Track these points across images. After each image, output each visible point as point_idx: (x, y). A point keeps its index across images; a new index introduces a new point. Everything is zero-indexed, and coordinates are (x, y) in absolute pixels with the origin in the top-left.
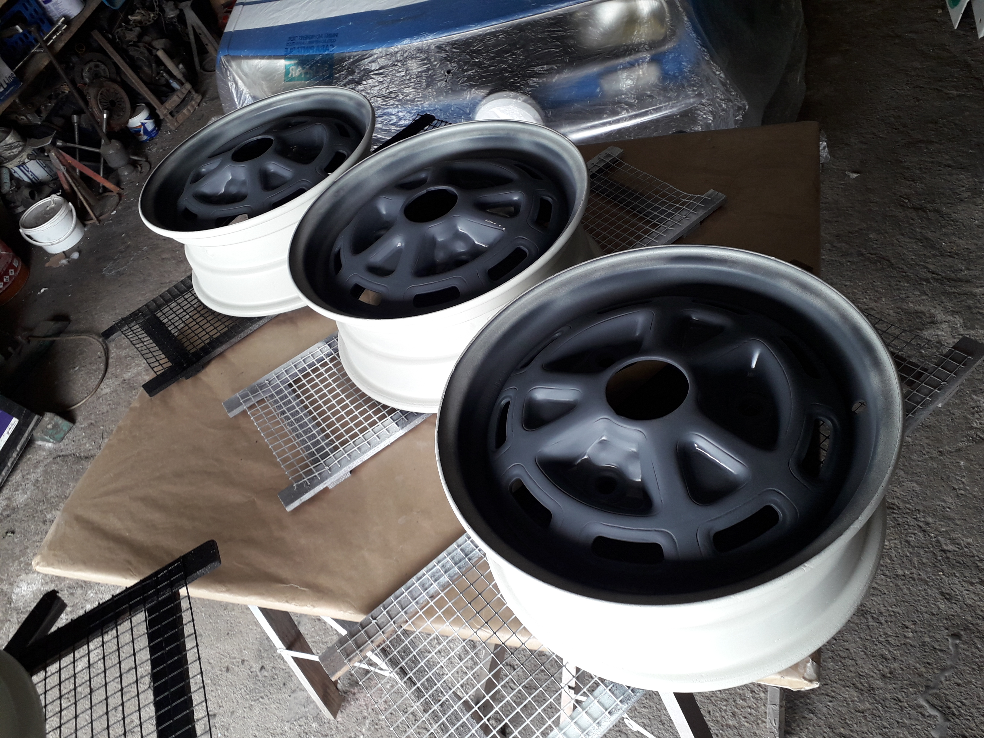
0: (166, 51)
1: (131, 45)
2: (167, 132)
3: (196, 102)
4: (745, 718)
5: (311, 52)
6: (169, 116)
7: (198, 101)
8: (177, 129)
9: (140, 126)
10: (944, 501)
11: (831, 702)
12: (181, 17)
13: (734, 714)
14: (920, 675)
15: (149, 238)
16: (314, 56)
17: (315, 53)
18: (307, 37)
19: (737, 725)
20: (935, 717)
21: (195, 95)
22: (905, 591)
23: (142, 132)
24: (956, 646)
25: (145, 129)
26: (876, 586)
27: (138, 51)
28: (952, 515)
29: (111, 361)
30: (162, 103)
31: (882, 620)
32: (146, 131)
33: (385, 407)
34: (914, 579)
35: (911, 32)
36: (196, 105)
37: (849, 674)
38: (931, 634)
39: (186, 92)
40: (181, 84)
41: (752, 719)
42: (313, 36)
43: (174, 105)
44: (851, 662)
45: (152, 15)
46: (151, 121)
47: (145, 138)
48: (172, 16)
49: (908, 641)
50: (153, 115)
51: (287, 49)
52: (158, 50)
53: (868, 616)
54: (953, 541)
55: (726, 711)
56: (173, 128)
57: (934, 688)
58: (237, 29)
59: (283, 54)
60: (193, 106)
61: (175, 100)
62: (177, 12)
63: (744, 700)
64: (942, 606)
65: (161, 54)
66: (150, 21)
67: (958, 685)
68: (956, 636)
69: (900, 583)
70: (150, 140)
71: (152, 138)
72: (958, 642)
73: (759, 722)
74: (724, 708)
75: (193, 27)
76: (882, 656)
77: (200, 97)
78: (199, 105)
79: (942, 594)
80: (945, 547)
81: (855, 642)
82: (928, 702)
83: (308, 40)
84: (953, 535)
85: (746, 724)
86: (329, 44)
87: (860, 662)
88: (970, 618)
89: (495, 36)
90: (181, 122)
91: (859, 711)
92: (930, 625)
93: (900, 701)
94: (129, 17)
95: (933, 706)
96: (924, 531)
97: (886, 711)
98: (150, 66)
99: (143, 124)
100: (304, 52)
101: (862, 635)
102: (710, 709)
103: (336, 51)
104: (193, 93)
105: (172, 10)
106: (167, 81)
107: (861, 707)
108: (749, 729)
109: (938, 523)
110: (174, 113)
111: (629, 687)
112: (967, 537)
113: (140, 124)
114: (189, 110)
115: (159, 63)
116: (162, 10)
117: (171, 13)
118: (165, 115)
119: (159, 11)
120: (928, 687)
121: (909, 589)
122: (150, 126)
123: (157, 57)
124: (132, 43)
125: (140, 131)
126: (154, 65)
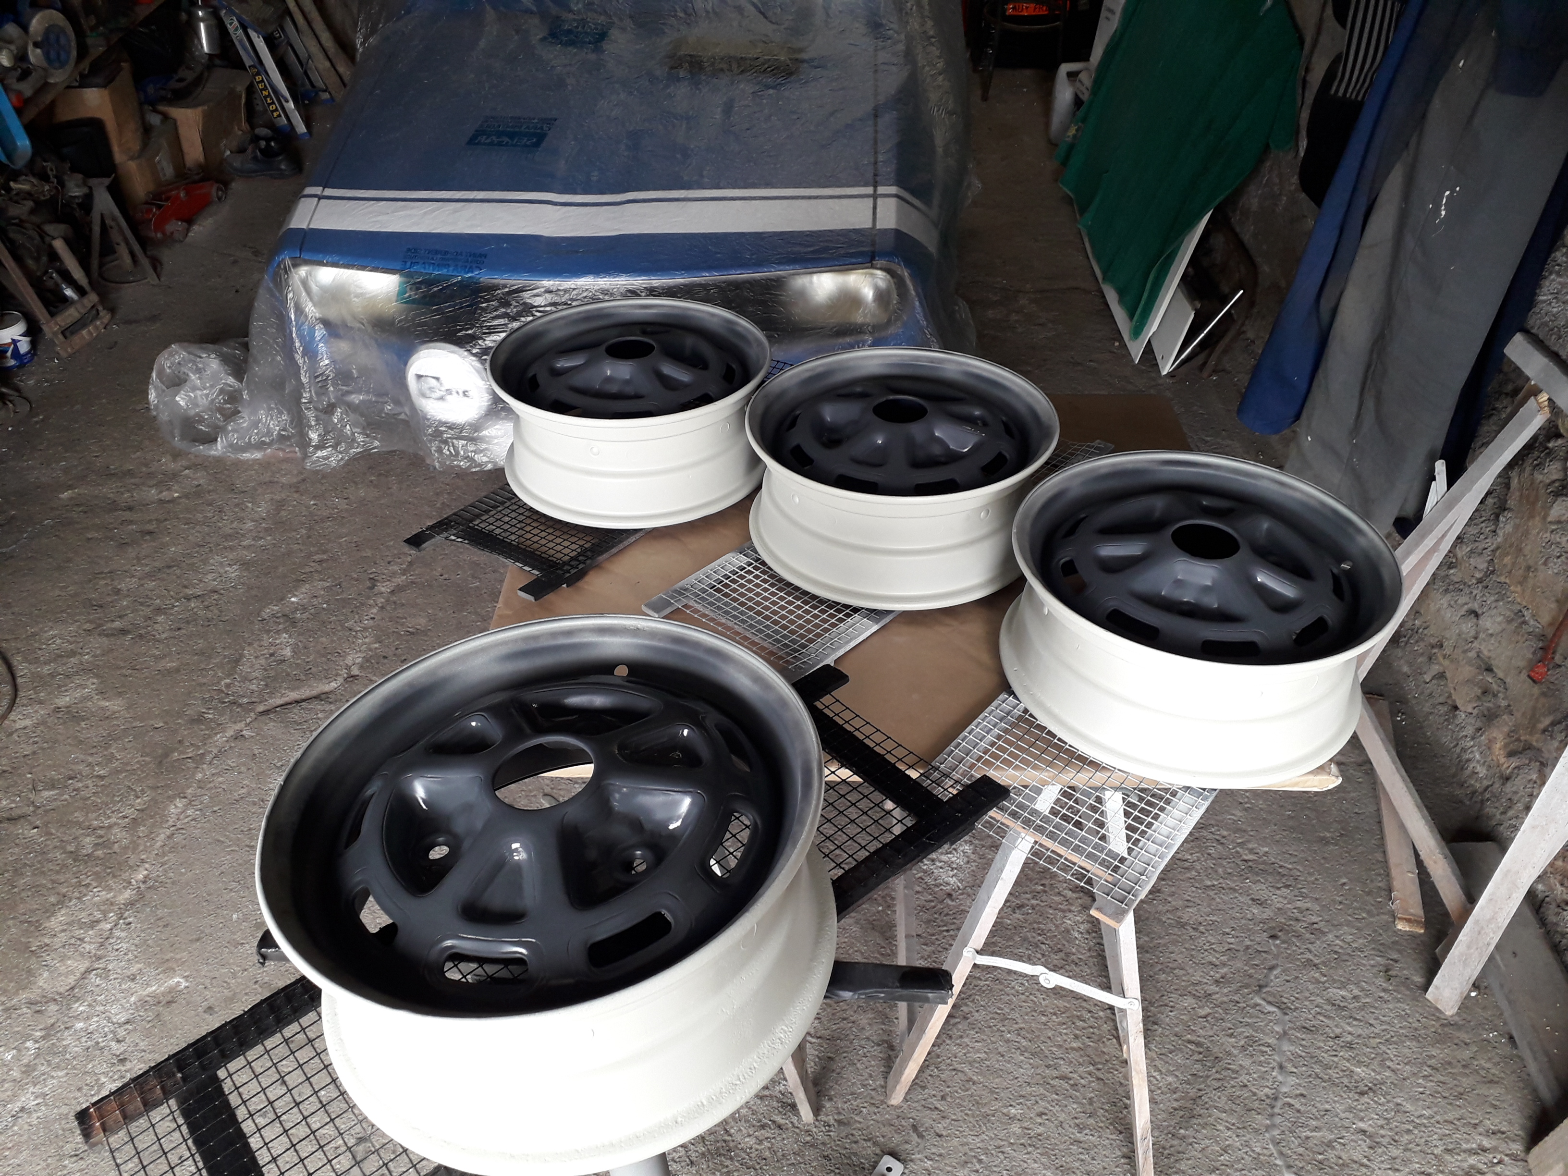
0: (68, 242)
1: (14, 224)
2: (52, 360)
3: (102, 323)
4: (1089, 1038)
5: (444, 271)
6: (61, 336)
7: (106, 321)
8: (70, 356)
9: (9, 344)
10: (1233, 815)
11: (1171, 1011)
12: (88, 199)
13: (1076, 1037)
14: (1251, 976)
15: (52, 509)
16: (448, 278)
17: (450, 273)
18: (437, 252)
19: (1082, 1046)
20: (1273, 1012)
21: (103, 313)
22: (1218, 900)
23: (9, 354)
24: (1276, 946)
25: (16, 349)
26: (1189, 898)
27: (24, 234)
28: (1244, 827)
29: (19, 681)
30: (52, 315)
31: (1202, 928)
32: (16, 354)
33: (847, 606)
34: (1223, 889)
35: (1090, 361)
36: (102, 327)
37: (1183, 984)
38: (1252, 938)
39: (89, 306)
40: (81, 291)
41: (1096, 1038)
42: (446, 253)
43: (69, 321)
44: (1182, 972)
45: (47, 188)
46: (28, 339)
47: (12, 362)
48: (77, 194)
49: (1232, 946)
50: (33, 331)
51: (405, 262)
52: (54, 238)
53: (1188, 928)
54: (1251, 851)
55: (1066, 1034)
56: (63, 354)
57: (1266, 986)
58: (313, 226)
59: (398, 268)
60: (97, 328)
61: (71, 314)
62: (85, 190)
63: (1084, 1021)
64: (1255, 911)
65: (59, 245)
66: (44, 196)
67: (1288, 981)
68: (1274, 937)
69: (1212, 893)
70: (18, 367)
71: (22, 366)
72: (1278, 942)
73: (1105, 1040)
74: (1065, 1031)
75: (102, 215)
76: (1211, 963)
77: (108, 316)
78: (105, 328)
79: (1253, 900)
80: (1246, 858)
81: (1182, 953)
82: (1264, 999)
83: (439, 256)
84: (1250, 846)
85: (1091, 1044)
86: (474, 265)
87: (1191, 971)
88: (1283, 920)
89: (705, 289)
90: (77, 347)
91: (1201, 1017)
92: (1249, 930)
93: (1238, 1002)
94: (12, 184)
95: (1269, 1003)
96: (1222, 843)
97: (1227, 1014)
98: (37, 259)
99: (14, 342)
100: (433, 270)
101: (1187, 946)
102: (1050, 1034)
103: (486, 277)
104: (100, 308)
105: (78, 186)
106: (57, 285)
107: (1203, 1012)
108: (1096, 1049)
109: (1233, 835)
110: (68, 334)
111: (1204, 789)
112: (1263, 847)
113: (10, 341)
114: (90, 333)
115: (54, 256)
116: (62, 183)
117: (76, 189)
118: (55, 334)
119: (58, 183)
120: (1261, 987)
121: (1221, 898)
122: (24, 346)
123: (51, 246)
124: (16, 221)
125: (7, 351)
126: (44, 259)
